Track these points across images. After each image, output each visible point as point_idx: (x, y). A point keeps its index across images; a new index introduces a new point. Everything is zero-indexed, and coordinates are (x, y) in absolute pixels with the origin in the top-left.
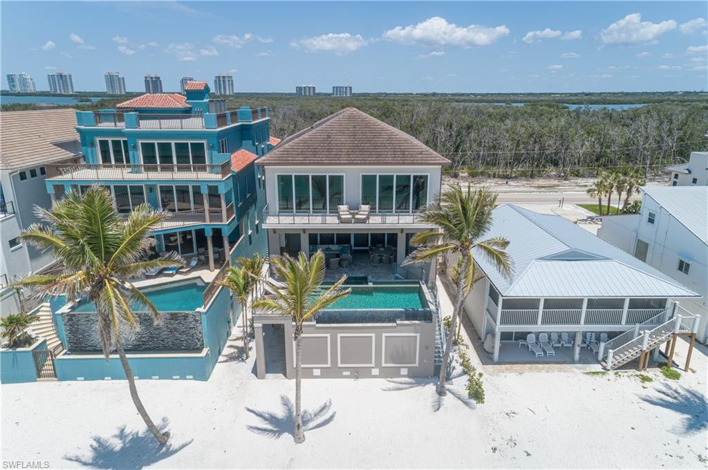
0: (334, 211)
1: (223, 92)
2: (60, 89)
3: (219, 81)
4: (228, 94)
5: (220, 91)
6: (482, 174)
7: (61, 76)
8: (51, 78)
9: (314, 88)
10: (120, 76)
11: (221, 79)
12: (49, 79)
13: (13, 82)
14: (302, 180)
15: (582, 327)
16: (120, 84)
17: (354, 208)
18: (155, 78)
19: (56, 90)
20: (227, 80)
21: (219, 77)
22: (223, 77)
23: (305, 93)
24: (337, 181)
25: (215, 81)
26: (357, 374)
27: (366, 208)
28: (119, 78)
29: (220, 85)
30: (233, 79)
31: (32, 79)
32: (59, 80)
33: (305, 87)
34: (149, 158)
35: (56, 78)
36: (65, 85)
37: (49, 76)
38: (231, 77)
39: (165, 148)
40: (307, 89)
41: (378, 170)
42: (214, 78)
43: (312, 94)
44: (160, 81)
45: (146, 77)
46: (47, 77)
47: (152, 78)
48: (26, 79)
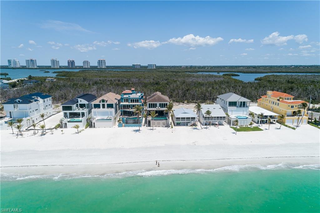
0: (156, 108)
1: (101, 67)
2: (31, 66)
3: (100, 62)
4: (103, 67)
5: (100, 66)
6: (190, 102)
7: (32, 60)
8: (27, 61)
9: (140, 65)
10: (57, 60)
11: (101, 61)
12: (26, 61)
13: (10, 63)
14: (152, 104)
15: (186, 121)
16: (57, 63)
17: (158, 107)
18: (72, 61)
19: (29, 66)
20: (103, 62)
21: (100, 61)
22: (102, 61)
23: (136, 67)
24: (156, 104)
25: (98, 62)
26: (159, 126)
27: (160, 107)
28: (57, 61)
29: (100, 64)
30: (106, 61)
31: (19, 62)
32: (31, 62)
33: (136, 65)
34: (131, 101)
35: (30, 62)
36: (33, 64)
37: (26, 60)
38: (105, 60)
39: (133, 100)
40: (137, 66)
41: (161, 103)
42: (98, 61)
43: (139, 68)
44: (74, 62)
45: (68, 61)
46: (25, 61)
47: (71, 61)
48: (16, 62)
